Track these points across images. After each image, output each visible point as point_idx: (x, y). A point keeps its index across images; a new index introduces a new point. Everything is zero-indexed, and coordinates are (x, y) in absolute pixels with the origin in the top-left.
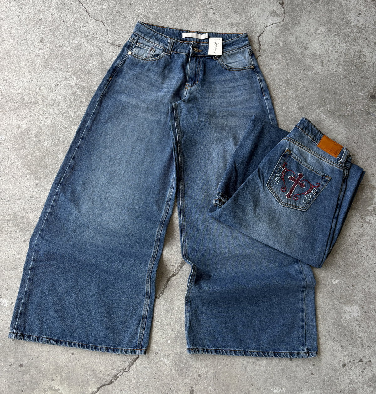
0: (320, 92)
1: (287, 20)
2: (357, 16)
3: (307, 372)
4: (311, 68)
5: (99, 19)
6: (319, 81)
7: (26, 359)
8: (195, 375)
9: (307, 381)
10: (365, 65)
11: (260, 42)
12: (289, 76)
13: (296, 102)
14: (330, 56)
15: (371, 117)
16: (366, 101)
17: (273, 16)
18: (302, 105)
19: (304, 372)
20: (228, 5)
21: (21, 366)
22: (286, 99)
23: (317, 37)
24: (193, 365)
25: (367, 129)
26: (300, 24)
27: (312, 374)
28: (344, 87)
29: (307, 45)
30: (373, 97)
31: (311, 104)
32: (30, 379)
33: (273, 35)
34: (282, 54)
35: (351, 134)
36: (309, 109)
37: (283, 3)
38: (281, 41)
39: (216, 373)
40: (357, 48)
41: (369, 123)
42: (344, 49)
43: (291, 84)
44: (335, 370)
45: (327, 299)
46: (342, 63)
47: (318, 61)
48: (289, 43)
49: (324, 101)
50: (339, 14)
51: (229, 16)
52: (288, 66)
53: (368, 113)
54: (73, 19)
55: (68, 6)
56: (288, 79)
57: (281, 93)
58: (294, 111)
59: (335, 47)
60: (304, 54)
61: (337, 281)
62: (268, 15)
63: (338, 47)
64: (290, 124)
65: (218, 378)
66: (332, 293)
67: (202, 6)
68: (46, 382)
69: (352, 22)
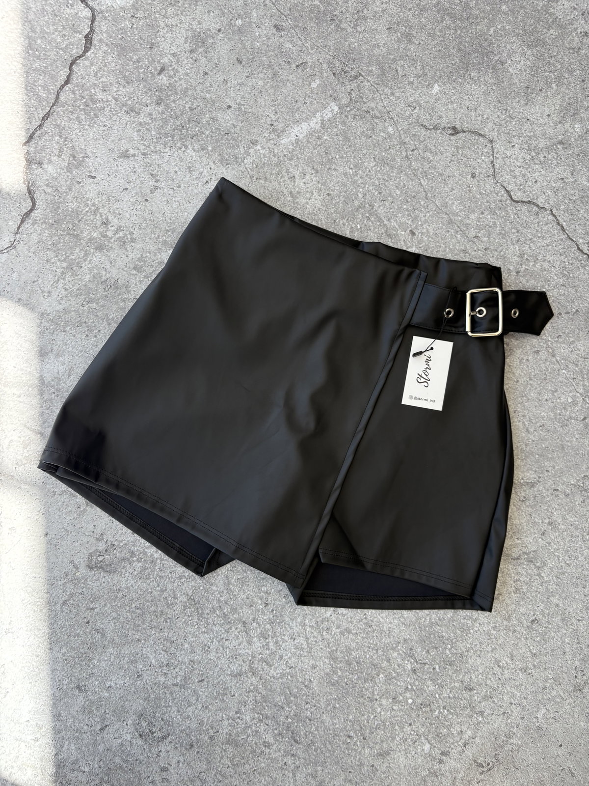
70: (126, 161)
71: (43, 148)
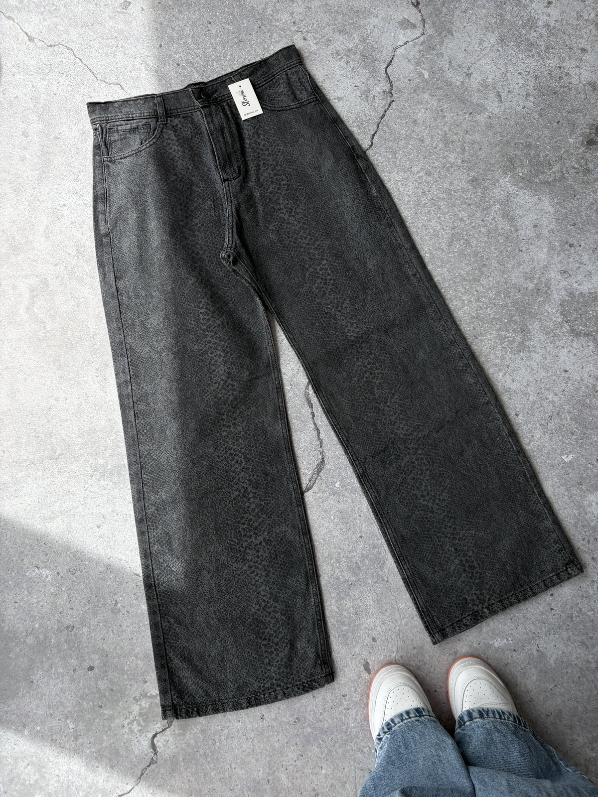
0: (502, 148)
1: (430, 31)
2: (545, 7)
3: (543, 608)
4: (481, 108)
5: (113, 81)
6: (499, 129)
7: (97, 657)
8: (368, 640)
9: (545, 621)
10: (570, 89)
11: (391, 77)
12: (446, 129)
13: (465, 171)
14: (511, 82)
15: (592, 178)
16: (581, 151)
17: (406, 28)
18: (476, 176)
19: (538, 608)
20: (326, 20)
21: (91, 668)
22: (448, 169)
23: (484, 53)
24: (362, 624)
25: (588, 197)
26: (452, 35)
27: (552, 609)
28: (541, 133)
29: (469, 68)
30: (590, 142)
31: (489, 170)
32: (109, 686)
33: (409, 61)
34: (429, 92)
35: (563, 210)
36: (488, 179)
37: (418, 3)
38: (425, 69)
39: (400, 631)
40: (553, 63)
41: (590, 187)
42: (532, 67)
43: (453, 142)
44: (586, 597)
45: (559, 487)
46: (531, 91)
47: (492, 95)
48: (439, 70)
49: (511, 161)
50: (515, 9)
51: (331, 40)
52: (442, 111)
53: (587, 171)
54: (69, 88)
55: (57, 67)
56: (446, 134)
57: (437, 160)
58: (462, 188)
59: (517, 66)
60: (466, 85)
61: (571, 457)
62: (396, 29)
63: (522, 65)
64: (459, 211)
65: (404, 639)
66: (566, 477)
67: (283, 30)
68: (136, 687)
69: (538, 19)
70: (339, 96)
71: (383, 99)
